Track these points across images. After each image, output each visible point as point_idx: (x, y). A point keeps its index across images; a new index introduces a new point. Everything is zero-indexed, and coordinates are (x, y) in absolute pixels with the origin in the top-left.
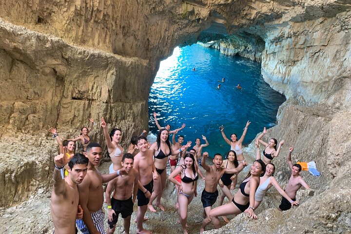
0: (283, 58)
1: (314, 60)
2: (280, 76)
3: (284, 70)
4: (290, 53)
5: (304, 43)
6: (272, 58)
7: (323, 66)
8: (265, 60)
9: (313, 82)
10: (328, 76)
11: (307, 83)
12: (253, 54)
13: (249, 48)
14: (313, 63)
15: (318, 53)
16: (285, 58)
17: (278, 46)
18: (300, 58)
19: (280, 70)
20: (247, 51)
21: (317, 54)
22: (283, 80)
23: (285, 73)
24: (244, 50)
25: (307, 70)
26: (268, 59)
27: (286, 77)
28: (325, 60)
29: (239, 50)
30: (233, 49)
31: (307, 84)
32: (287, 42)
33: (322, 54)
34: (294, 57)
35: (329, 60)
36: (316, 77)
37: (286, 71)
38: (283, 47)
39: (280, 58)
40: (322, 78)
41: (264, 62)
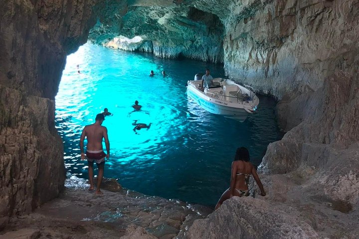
0: (262, 37)
1: (315, 28)
2: (260, 68)
3: (265, 56)
4: (274, 27)
5: (295, 5)
6: (240, 44)
7: (333, 33)
8: (230, 49)
9: (320, 61)
10: (345, 45)
11: (310, 64)
12: (205, 51)
13: (197, 42)
14: (314, 33)
15: (321, 14)
16: (265, 35)
17: (249, 22)
18: (290, 31)
19: (258, 59)
20: (196, 47)
21: (319, 18)
22: (266, 73)
23: (268, 61)
24: (191, 47)
25: (306, 46)
26: (235, 47)
27: (271, 67)
28: (334, 23)
29: (183, 48)
30: (174, 46)
31: (312, 65)
32: (266, 12)
33: (327, 14)
34: (281, 30)
35: (341, 21)
36: (325, 52)
37: (268, 56)
38: (258, 21)
39: (256, 39)
40: (335, 50)
41: (228, 53)
